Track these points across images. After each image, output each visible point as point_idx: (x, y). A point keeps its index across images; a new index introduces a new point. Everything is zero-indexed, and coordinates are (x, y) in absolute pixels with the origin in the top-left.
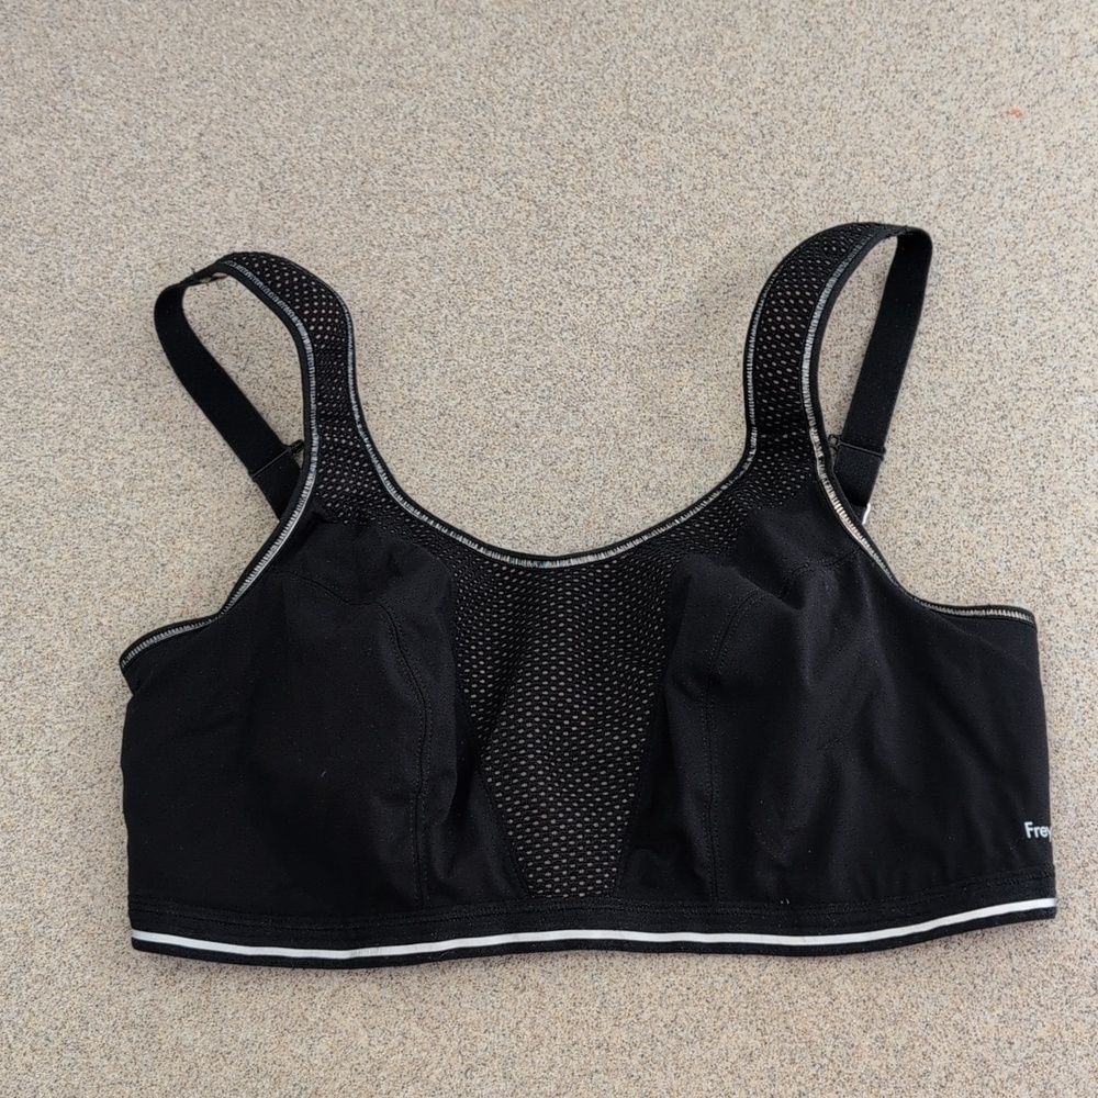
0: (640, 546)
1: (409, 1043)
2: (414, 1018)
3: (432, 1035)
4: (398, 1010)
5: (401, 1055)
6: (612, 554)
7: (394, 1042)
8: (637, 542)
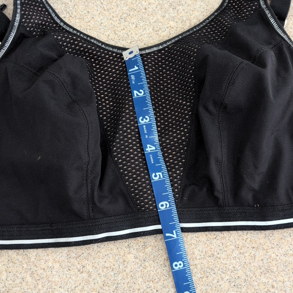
0: (178, 41)
1: (24, 283)
2: (29, 272)
3: (35, 283)
4: (23, 267)
5: (19, 288)
6: (165, 45)
7: (18, 281)
8: (176, 39)
